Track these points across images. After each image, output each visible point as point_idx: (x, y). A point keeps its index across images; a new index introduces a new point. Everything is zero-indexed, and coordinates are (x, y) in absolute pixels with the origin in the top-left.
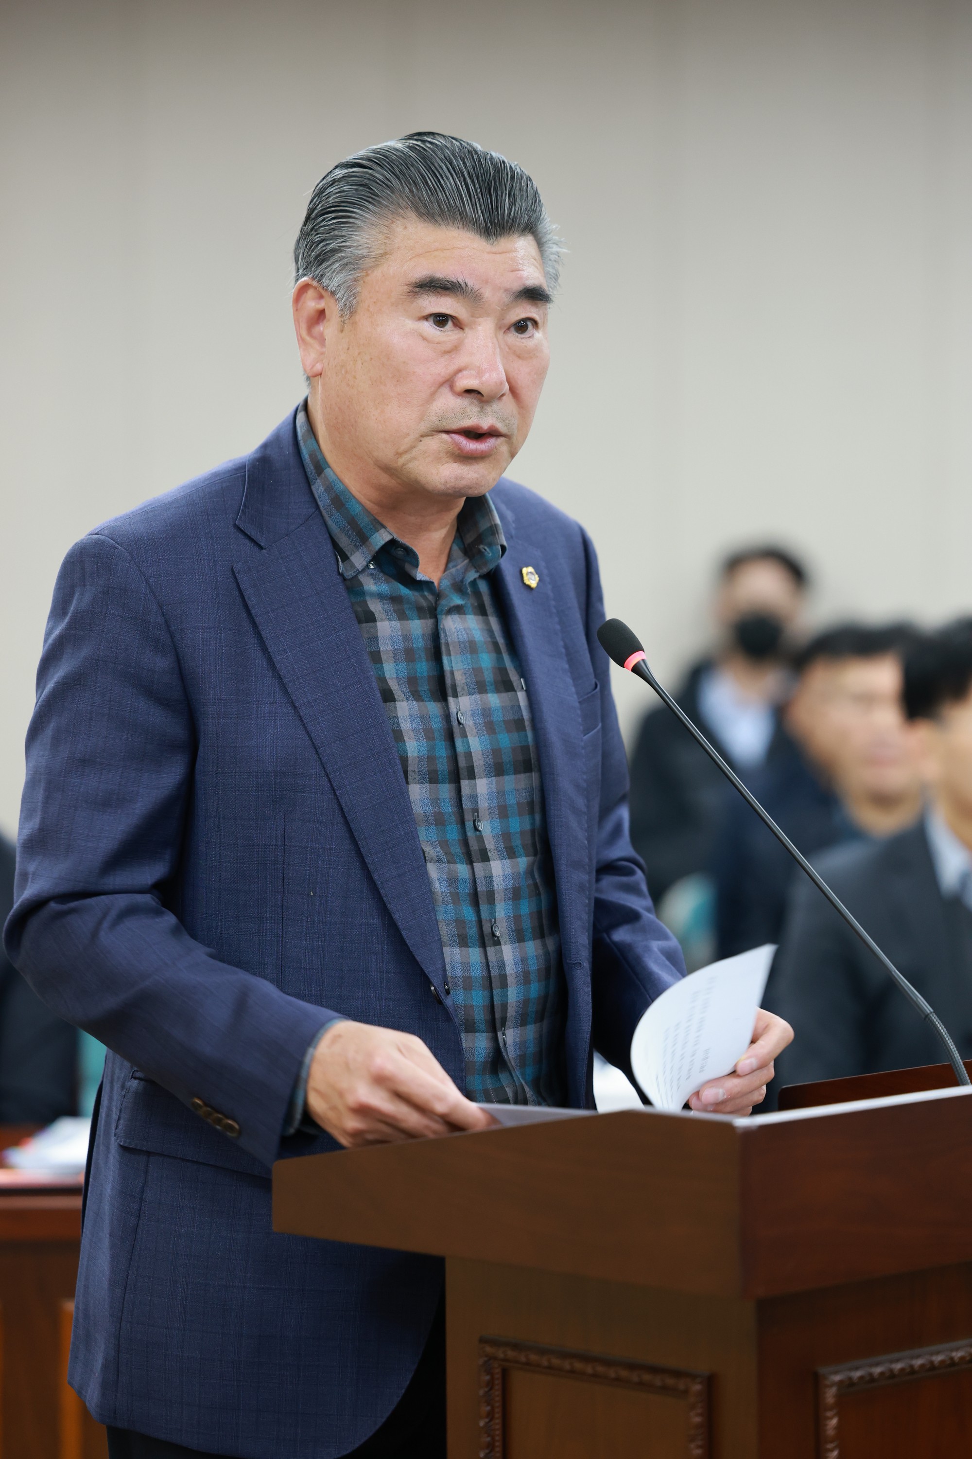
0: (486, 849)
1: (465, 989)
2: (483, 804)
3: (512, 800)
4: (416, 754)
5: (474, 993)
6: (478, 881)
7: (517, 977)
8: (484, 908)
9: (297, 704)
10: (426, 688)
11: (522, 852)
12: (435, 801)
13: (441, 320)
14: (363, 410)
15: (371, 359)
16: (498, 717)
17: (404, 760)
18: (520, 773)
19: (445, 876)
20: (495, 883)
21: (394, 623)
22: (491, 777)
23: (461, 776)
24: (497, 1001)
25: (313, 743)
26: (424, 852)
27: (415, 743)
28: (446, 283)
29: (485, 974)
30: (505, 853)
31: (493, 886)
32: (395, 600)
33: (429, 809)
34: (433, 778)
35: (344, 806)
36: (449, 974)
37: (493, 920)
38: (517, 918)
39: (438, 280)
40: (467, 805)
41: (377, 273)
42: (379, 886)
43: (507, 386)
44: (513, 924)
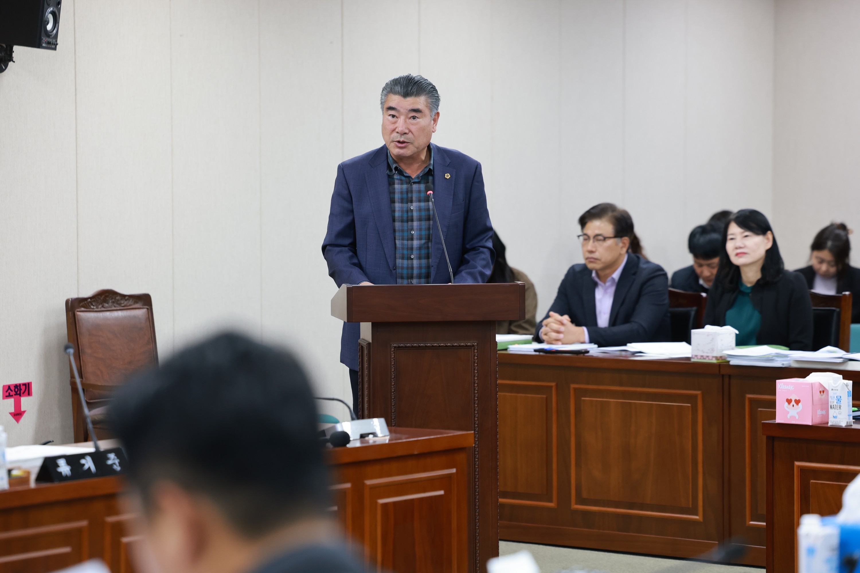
0: (413, 238)
1: (401, 269)
2: (415, 228)
3: (423, 227)
4: (398, 216)
5: (404, 270)
6: (409, 245)
7: (417, 267)
8: (409, 251)
10: (405, 200)
11: (424, 239)
12: (402, 226)
13: (393, 116)
16: (423, 208)
17: (395, 217)
19: (400, 243)
20: (414, 246)
21: (399, 185)
22: (418, 222)
23: (409, 221)
24: (410, 272)
26: (395, 237)
27: (398, 213)
28: (395, 108)
29: (408, 266)
30: (419, 239)
32: (401, 180)
33: (400, 228)
34: (402, 221)
36: (397, 265)
37: (412, 254)
38: (420, 254)
39: (391, 107)
40: (409, 228)
42: (383, 244)
43: (407, 131)
44: (418, 255)
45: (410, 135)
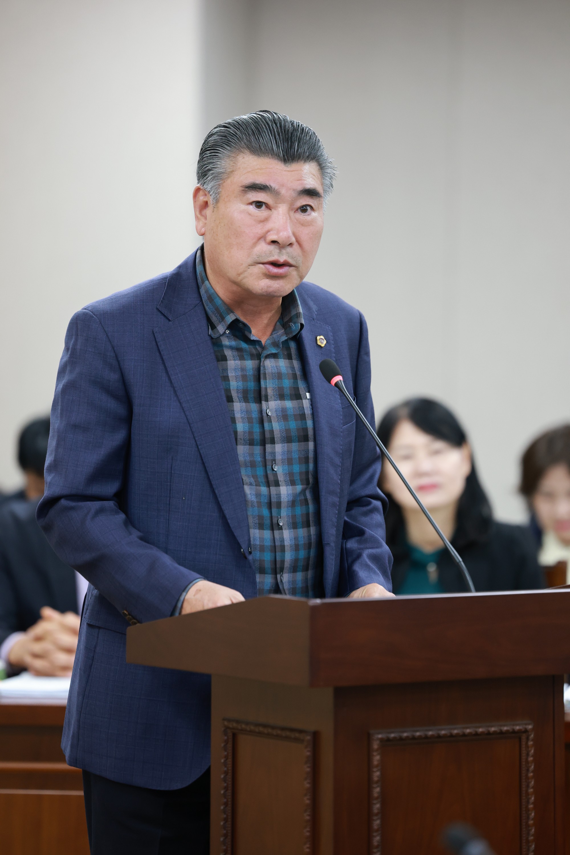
0: (278, 480)
1: (260, 551)
2: (279, 457)
3: (295, 456)
4: (242, 430)
5: (265, 554)
6: (272, 496)
7: (291, 547)
8: (274, 511)
9: (181, 401)
10: (252, 395)
11: (299, 482)
12: (252, 455)
13: (259, 204)
14: (221, 252)
15: (224, 225)
16: (290, 412)
17: (236, 432)
18: (301, 442)
19: (254, 493)
20: (282, 498)
21: (237, 361)
22: (284, 443)
23: (266, 442)
24: (278, 559)
25: (188, 421)
26: (243, 480)
27: (242, 424)
28: (261, 186)
29: (272, 544)
30: (289, 483)
31: (280, 499)
33: (248, 459)
34: (251, 443)
35: (202, 454)
36: (252, 543)
37: (279, 517)
38: (294, 517)
39: (257, 184)
40: (268, 457)
41: (229, 181)
42: (218, 496)
43: (293, 240)
44: (291, 520)
45: (295, 250)
